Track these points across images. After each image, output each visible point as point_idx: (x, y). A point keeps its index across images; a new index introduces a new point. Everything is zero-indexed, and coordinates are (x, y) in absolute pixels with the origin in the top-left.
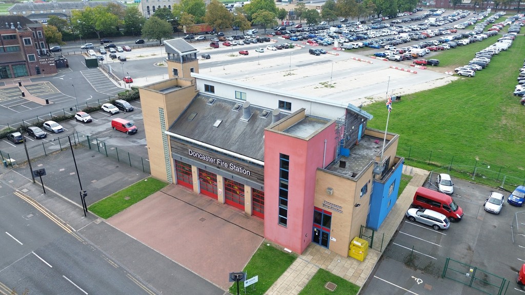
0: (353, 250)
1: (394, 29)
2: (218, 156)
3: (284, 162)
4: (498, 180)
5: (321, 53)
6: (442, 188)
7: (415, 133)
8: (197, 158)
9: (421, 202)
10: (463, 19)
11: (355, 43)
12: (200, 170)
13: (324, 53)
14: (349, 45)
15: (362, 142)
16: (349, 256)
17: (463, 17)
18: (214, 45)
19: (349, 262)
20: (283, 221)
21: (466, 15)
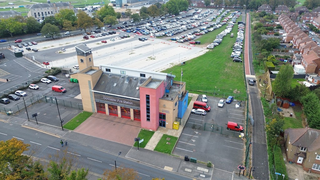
0: (174, 126)
1: (179, 23)
2: (118, 98)
3: (148, 97)
4: (223, 95)
5: (145, 40)
6: (204, 100)
7: (192, 79)
8: (108, 100)
9: (196, 106)
10: (211, 15)
11: (161, 33)
12: (109, 105)
13: (146, 40)
14: (157, 34)
15: (173, 86)
16: (173, 129)
17: (211, 14)
18: (86, 38)
19: (173, 130)
20: (148, 120)
21: (212, 12)
